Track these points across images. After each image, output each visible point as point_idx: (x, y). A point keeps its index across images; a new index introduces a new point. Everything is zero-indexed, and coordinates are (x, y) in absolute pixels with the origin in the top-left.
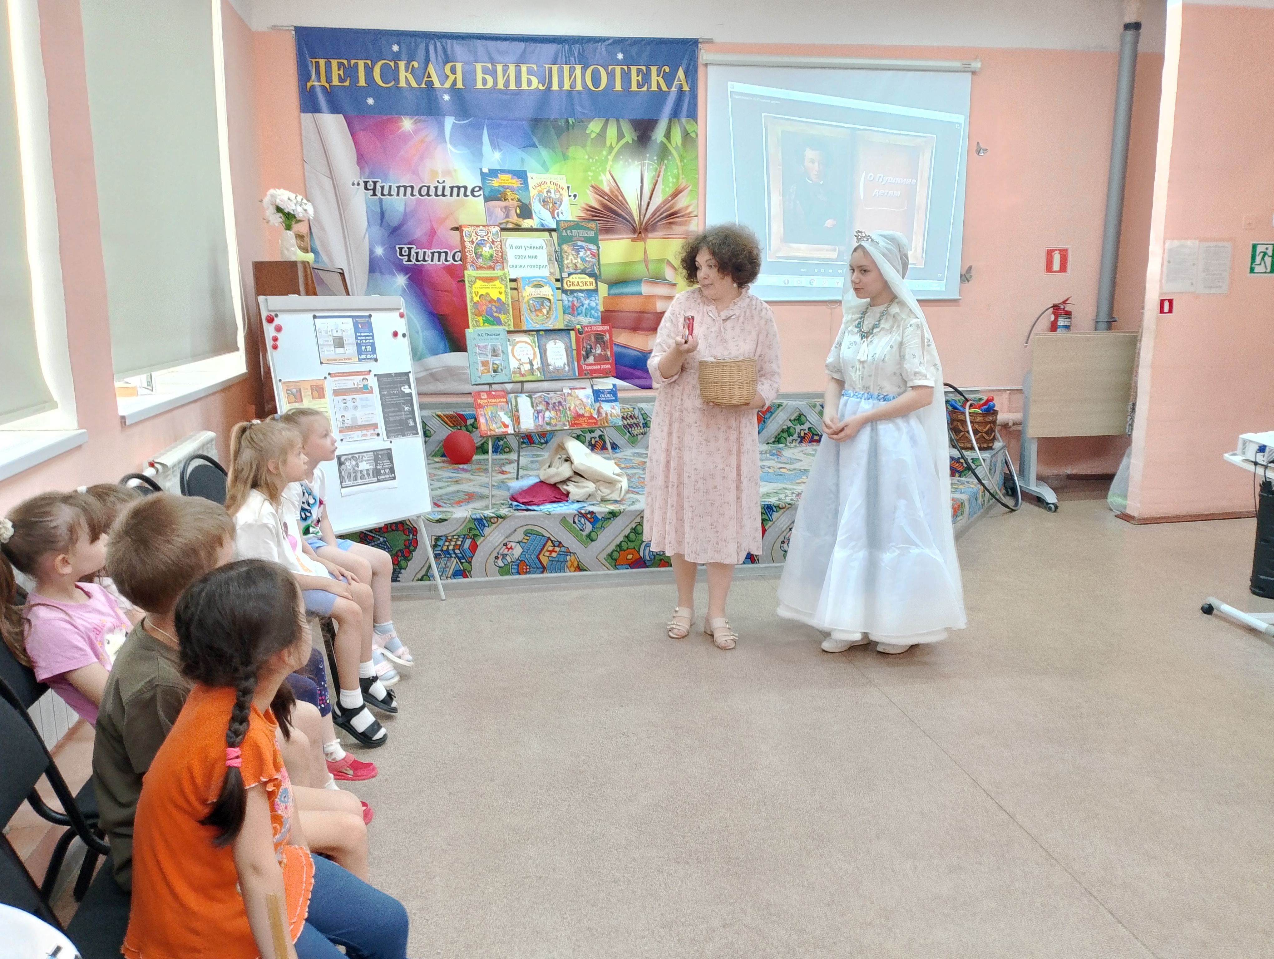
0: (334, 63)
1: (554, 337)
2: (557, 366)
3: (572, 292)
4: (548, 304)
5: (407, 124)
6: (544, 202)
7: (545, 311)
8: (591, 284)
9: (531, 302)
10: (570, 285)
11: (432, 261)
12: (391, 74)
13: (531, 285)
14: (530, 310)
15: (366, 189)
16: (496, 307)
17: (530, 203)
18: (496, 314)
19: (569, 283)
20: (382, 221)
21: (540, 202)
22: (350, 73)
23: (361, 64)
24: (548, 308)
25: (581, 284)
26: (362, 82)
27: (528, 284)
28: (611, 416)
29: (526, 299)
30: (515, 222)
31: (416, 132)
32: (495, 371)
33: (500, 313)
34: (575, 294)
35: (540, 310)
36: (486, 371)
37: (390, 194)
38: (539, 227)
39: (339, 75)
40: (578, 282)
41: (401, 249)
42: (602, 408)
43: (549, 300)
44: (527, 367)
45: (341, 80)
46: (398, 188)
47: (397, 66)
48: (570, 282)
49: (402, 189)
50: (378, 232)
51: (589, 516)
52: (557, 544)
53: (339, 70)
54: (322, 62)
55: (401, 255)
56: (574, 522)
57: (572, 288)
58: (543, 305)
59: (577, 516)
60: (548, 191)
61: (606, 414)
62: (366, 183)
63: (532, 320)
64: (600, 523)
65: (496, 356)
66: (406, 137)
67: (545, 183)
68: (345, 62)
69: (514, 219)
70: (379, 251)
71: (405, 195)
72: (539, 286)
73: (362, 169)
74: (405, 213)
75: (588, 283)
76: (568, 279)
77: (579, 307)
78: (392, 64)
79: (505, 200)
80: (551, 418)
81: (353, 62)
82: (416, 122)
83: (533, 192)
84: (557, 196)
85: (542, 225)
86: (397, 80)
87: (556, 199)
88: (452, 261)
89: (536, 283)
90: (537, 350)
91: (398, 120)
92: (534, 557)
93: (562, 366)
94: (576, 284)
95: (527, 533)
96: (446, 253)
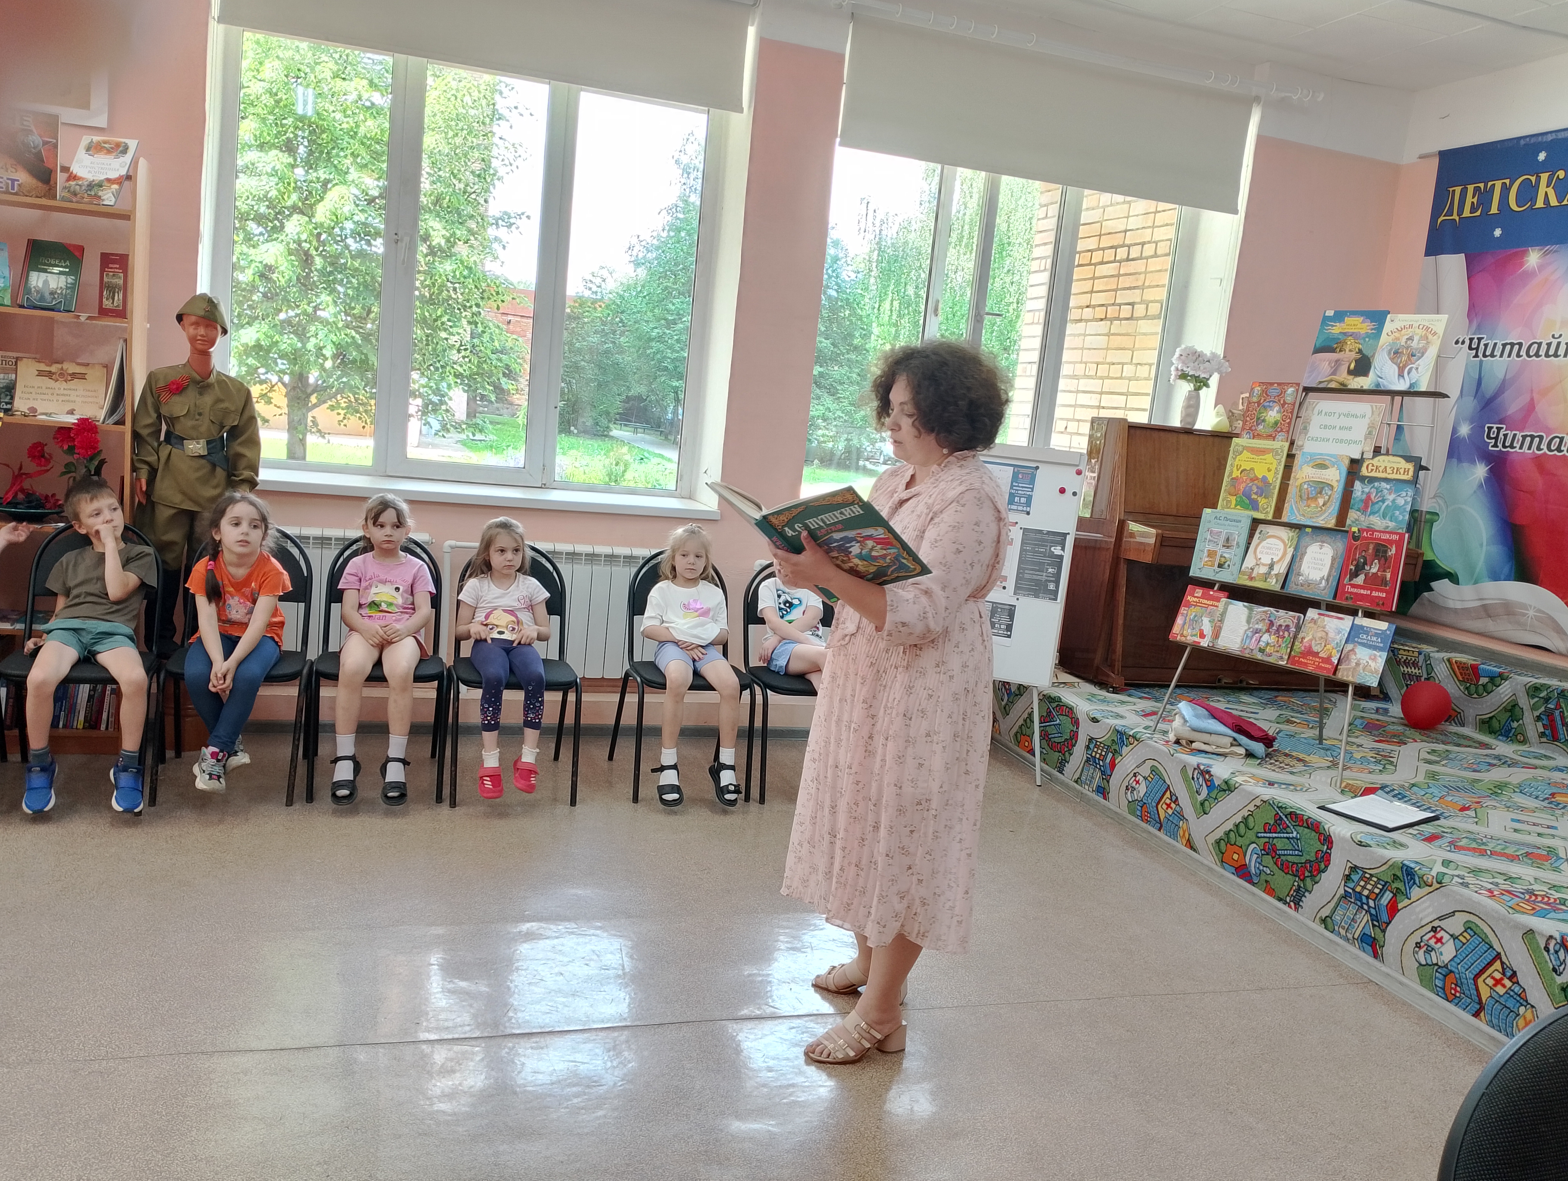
0: (1471, 188)
1: (1324, 538)
2: (1311, 577)
3: (1372, 480)
4: (1329, 493)
5: (1533, 258)
6: (1395, 354)
7: (1321, 501)
8: (1406, 471)
9: (1306, 486)
10: (1372, 470)
11: (1521, 448)
12: (1528, 192)
13: (1311, 464)
14: (1301, 497)
15: (1470, 348)
16: (1258, 488)
17: (1373, 356)
18: (1254, 496)
19: (1370, 467)
20: (1477, 393)
21: (1389, 353)
22: (1485, 197)
23: (1498, 184)
24: (1327, 497)
25: (1389, 471)
26: (1494, 210)
27: (1307, 463)
28: (1364, 670)
29: (1298, 483)
30: (1341, 379)
31: (1541, 267)
32: (1220, 566)
33: (1261, 496)
34: (1376, 484)
35: (1315, 499)
36: (1210, 563)
37: (1492, 355)
38: (1372, 387)
39: (1473, 203)
40: (1386, 467)
41: (1490, 428)
42: (1355, 654)
43: (1332, 486)
44: (1263, 570)
45: (1473, 209)
46: (1504, 345)
47: (1538, 179)
48: (1373, 466)
49: (1508, 347)
50: (1471, 404)
51: (1207, 776)
52: (1174, 798)
53: (1473, 197)
54: (1458, 190)
55: (1489, 437)
56: (1193, 778)
57: (1373, 474)
58: (1320, 493)
59: (1196, 772)
60: (1411, 339)
61: (1358, 664)
62: (1471, 340)
63: (1299, 511)
64: (1216, 791)
65: (1228, 547)
66: (1530, 275)
67: (1411, 326)
68: (1482, 185)
69: (1343, 376)
70: (1465, 430)
71: (1509, 356)
72: (1322, 466)
73: (1470, 321)
74: (1504, 381)
75: (1402, 471)
76: (1371, 461)
77: (1377, 503)
78: (1533, 179)
79: (1340, 351)
80: (1268, 644)
81: (1490, 184)
82: (1546, 254)
83: (1384, 339)
84: (1421, 345)
85: (1378, 385)
86: (1534, 200)
87: (1416, 349)
88: (1545, 450)
89: (1319, 461)
90: (1290, 552)
91: (1524, 253)
92: (1154, 804)
93: (1318, 579)
94: (1381, 469)
95: (1153, 770)
96: (1541, 437)
